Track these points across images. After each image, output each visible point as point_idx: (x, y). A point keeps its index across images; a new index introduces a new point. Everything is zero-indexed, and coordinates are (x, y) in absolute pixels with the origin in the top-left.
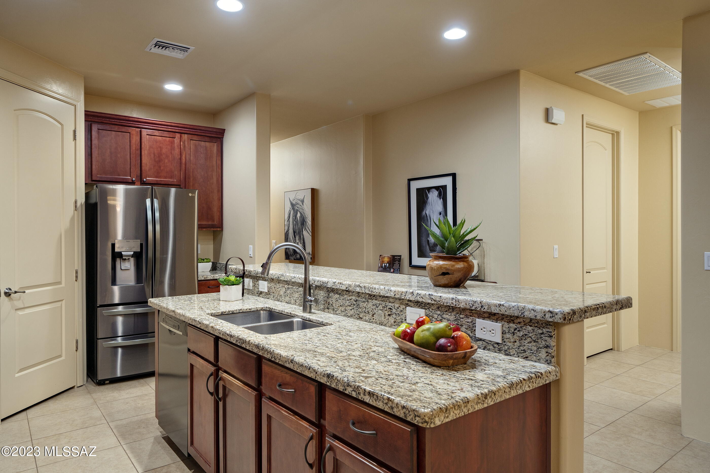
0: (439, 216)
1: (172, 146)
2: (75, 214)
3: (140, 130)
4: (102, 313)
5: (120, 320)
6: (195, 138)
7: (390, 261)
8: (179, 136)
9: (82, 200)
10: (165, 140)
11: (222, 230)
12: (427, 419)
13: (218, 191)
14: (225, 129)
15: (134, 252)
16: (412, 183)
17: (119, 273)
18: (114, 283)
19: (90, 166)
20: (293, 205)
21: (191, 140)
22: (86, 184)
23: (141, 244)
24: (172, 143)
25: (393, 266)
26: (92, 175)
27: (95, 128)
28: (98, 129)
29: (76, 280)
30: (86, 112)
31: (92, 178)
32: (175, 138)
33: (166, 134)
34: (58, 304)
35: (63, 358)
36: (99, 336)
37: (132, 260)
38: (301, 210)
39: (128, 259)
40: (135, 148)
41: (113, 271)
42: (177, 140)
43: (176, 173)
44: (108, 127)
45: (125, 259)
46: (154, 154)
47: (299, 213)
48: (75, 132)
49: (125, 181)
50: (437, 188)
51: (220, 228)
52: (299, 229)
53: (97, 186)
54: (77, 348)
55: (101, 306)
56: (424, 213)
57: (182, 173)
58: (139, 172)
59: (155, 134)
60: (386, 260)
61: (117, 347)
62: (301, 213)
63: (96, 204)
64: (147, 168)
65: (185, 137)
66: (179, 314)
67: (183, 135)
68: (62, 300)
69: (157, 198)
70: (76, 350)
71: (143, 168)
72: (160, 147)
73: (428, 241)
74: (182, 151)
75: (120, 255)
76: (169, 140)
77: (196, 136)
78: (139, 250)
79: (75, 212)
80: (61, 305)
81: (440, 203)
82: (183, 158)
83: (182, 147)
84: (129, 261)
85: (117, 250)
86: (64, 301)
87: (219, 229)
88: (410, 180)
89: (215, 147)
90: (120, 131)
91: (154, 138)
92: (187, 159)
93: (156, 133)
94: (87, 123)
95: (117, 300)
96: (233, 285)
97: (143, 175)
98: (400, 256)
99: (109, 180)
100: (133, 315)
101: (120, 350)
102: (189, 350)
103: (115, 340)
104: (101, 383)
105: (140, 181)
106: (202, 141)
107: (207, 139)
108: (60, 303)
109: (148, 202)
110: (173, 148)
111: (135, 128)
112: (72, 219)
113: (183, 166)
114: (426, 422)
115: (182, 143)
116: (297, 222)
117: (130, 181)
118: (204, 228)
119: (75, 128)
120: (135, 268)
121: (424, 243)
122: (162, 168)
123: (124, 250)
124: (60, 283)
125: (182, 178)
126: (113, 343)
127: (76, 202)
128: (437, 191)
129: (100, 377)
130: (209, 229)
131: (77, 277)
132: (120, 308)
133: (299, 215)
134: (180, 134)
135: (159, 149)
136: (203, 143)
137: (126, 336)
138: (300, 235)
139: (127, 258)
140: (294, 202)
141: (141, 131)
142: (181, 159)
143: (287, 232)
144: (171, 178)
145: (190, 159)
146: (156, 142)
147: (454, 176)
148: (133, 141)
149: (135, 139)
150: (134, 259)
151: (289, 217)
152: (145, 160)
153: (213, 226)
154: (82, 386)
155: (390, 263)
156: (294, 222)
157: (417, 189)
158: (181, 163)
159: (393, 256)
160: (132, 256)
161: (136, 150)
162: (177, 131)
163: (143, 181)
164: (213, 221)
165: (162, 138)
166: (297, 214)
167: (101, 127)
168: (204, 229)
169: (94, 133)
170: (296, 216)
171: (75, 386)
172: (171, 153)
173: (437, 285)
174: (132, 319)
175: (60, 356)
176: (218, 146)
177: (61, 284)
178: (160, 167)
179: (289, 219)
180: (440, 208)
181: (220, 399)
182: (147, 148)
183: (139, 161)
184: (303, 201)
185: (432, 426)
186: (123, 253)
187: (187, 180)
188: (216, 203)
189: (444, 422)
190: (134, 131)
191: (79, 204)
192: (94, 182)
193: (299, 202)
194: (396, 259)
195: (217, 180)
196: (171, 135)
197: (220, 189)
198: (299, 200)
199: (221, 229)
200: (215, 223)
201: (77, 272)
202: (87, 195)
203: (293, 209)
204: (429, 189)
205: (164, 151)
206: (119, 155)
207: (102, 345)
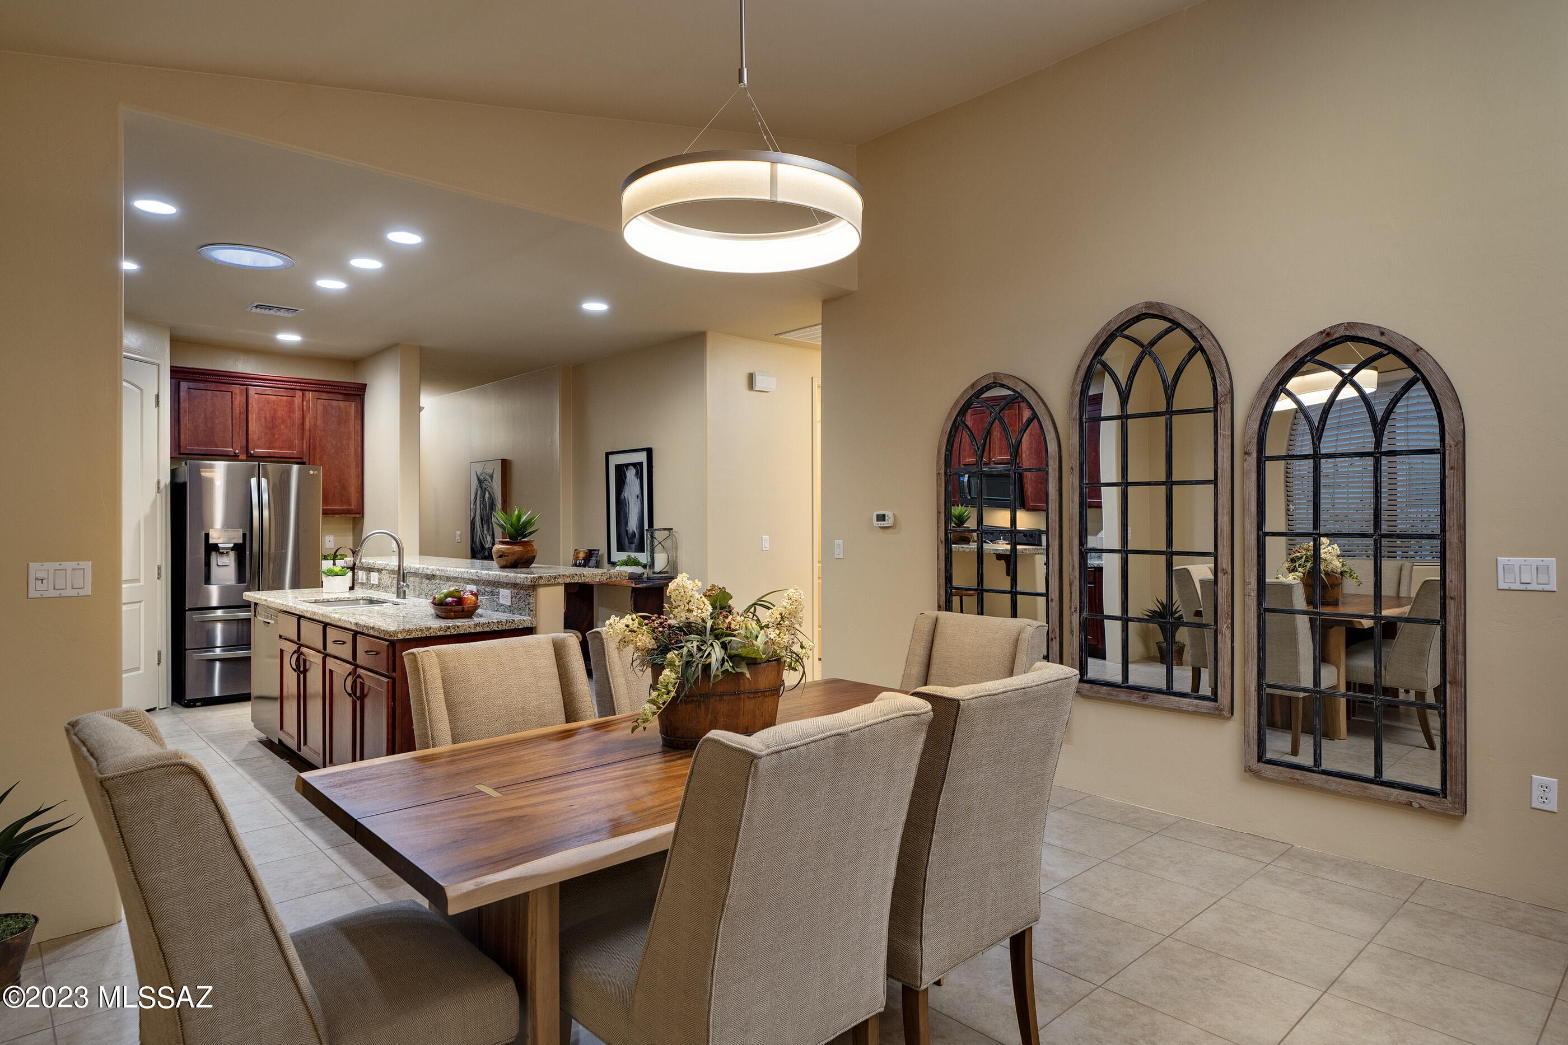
0: (636, 500)
1: (290, 407)
2: (158, 496)
3: (246, 388)
4: (192, 618)
5: (219, 627)
6: (324, 396)
7: (586, 557)
8: (301, 394)
9: (166, 479)
10: (281, 400)
11: (363, 516)
12: (392, 634)
13: (357, 465)
14: (366, 384)
15: (235, 544)
16: (611, 457)
17: (215, 570)
18: (208, 580)
19: (177, 435)
20: (480, 481)
21: (318, 399)
22: (171, 458)
23: (243, 534)
24: (291, 403)
25: (588, 564)
26: (179, 447)
27: (184, 385)
28: (189, 388)
29: (159, 578)
30: (172, 368)
31: (179, 451)
32: (294, 397)
33: (283, 392)
34: (136, 606)
35: (141, 671)
36: (188, 646)
37: (232, 554)
38: (489, 489)
39: (227, 553)
40: (238, 411)
41: (207, 568)
42: (297, 400)
43: (296, 442)
44: (202, 385)
45: (223, 553)
46: (265, 418)
47: (487, 493)
48: (158, 396)
49: (224, 454)
50: (634, 465)
51: (359, 514)
52: (487, 515)
53: (186, 464)
54: (159, 661)
55: (191, 609)
56: (622, 496)
57: (304, 442)
58: (245, 442)
59: (267, 393)
60: (582, 555)
61: (214, 660)
62: (489, 493)
63: (185, 484)
64: (256, 437)
65: (309, 395)
66: (270, 601)
67: (307, 392)
68: (141, 602)
69: (266, 476)
70: (159, 664)
71: (250, 437)
72: (274, 409)
73: (627, 531)
74: (304, 413)
75: (215, 548)
76: (287, 401)
77: (325, 394)
78: (241, 542)
79: (158, 494)
80: (140, 607)
81: (638, 483)
82: (307, 423)
83: (305, 408)
84: (228, 555)
85: (211, 541)
86: (143, 602)
87: (358, 516)
88: (608, 454)
89: (352, 408)
90: (219, 390)
91: (266, 398)
92: (312, 423)
93: (269, 391)
94: (174, 380)
95: (214, 603)
96: (338, 576)
97: (251, 446)
98: (598, 550)
99: (202, 453)
100: (236, 621)
101: (218, 664)
102: (280, 637)
103: (214, 651)
104: (191, 704)
105: (245, 453)
106: (333, 400)
107: (340, 397)
108: (139, 604)
109: (254, 481)
110: (291, 410)
111: (238, 386)
112: (154, 503)
113: (307, 433)
114: (391, 636)
115: (304, 403)
116: (485, 505)
117: (232, 454)
118: (336, 514)
119: (159, 393)
120: (235, 565)
121: (623, 534)
122: (276, 436)
123: (221, 541)
124: (138, 580)
125: (304, 448)
126: (209, 654)
127: (158, 482)
128: (635, 468)
129: (189, 696)
130: (343, 515)
131: (159, 574)
132: (219, 613)
133: (487, 495)
134: (301, 392)
135: (272, 412)
136: (335, 403)
137: (225, 647)
138: (489, 523)
139: (225, 551)
140: (481, 478)
141: (247, 390)
142: (303, 424)
143: (473, 519)
144: (289, 448)
145: (316, 425)
146: (268, 403)
147: (649, 452)
148: (237, 403)
149: (239, 400)
150: (235, 553)
151: (476, 498)
152: (253, 426)
153: (348, 512)
154: (165, 708)
155: (586, 559)
156: (482, 506)
157: (615, 465)
158: (303, 429)
159: (590, 551)
160: (232, 549)
161: (241, 413)
162: (298, 387)
163: (251, 454)
164: (350, 504)
165: (277, 398)
166: (485, 494)
167: (191, 385)
168: (337, 516)
169: (183, 394)
170: (484, 497)
171: (156, 708)
172: (290, 417)
173: (503, 567)
174: (234, 627)
175: (138, 669)
176: (356, 407)
177: (139, 582)
178: (274, 435)
179: (475, 501)
180: (638, 491)
181: (301, 672)
182: (256, 410)
183: (245, 428)
184: (492, 477)
185: (396, 638)
186: (220, 545)
187: (311, 451)
188: (353, 482)
189: (406, 637)
190: (237, 389)
191: (162, 485)
192: (182, 456)
193: (488, 477)
194: (593, 554)
195: (356, 451)
196: (290, 393)
197: (360, 462)
198: (488, 474)
199: (361, 516)
200: (353, 507)
201: (159, 568)
202: (174, 473)
203: (481, 487)
204: (627, 465)
205: (280, 414)
206: (217, 421)
207: (193, 658)
